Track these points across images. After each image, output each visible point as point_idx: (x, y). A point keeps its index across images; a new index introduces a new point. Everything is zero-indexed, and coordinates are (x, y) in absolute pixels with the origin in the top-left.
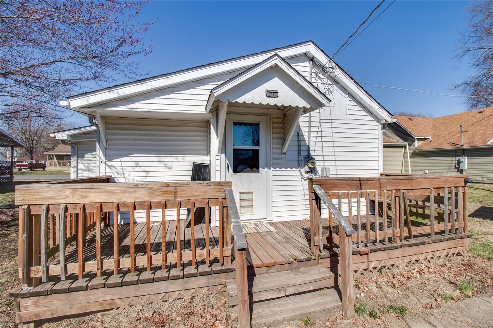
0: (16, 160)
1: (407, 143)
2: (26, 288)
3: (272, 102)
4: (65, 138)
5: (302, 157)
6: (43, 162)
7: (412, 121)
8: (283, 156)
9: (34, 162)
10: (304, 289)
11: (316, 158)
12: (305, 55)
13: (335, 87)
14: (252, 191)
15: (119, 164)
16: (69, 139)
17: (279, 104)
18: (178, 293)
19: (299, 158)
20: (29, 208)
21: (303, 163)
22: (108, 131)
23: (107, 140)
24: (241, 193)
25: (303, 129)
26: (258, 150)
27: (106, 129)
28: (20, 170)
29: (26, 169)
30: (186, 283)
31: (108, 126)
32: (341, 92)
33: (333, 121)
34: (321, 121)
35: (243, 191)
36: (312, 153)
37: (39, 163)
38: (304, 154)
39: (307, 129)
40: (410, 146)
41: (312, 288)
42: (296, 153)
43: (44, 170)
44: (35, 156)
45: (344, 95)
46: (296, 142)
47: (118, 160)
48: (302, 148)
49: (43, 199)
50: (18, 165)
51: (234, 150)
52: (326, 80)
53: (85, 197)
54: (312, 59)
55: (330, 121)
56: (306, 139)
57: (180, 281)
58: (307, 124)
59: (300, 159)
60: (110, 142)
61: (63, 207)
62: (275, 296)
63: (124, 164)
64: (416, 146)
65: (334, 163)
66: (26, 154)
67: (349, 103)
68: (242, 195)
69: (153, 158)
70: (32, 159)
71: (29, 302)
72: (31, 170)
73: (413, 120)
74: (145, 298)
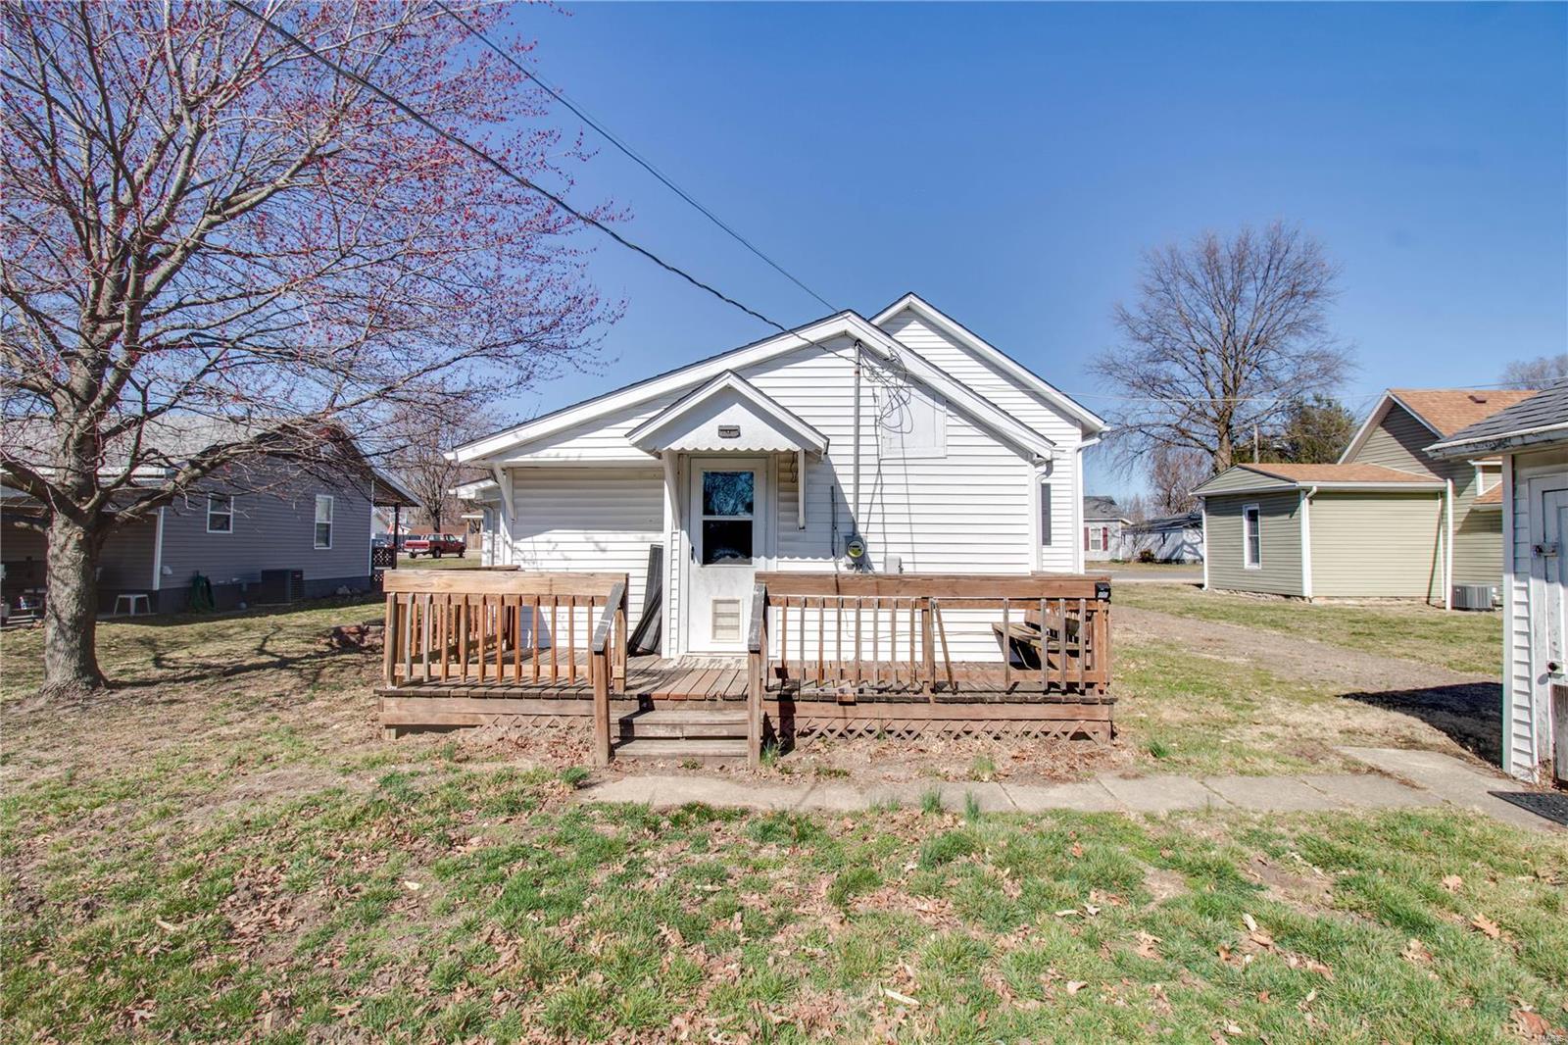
0: (406, 533)
1: (1449, 482)
2: (390, 687)
3: (730, 445)
4: (473, 496)
5: (841, 536)
6: (461, 540)
7: (1478, 406)
8: (801, 533)
9: (442, 539)
10: (713, 733)
11: (870, 539)
12: (845, 334)
13: (914, 391)
14: (737, 598)
15: (530, 547)
16: (480, 497)
17: (742, 448)
18: (551, 718)
19: (833, 537)
20: (396, 597)
21: (842, 547)
22: (517, 491)
23: (515, 506)
24: (716, 602)
25: (841, 480)
26: (749, 524)
27: (514, 486)
28: (413, 555)
29: (425, 553)
30: (561, 706)
31: (517, 483)
32: (931, 401)
33: (908, 462)
34: (882, 462)
35: (720, 597)
36: (861, 529)
37: (452, 539)
38: (844, 529)
39: (851, 480)
40: (1458, 492)
41: (725, 733)
42: (829, 527)
43: (461, 556)
44: (444, 523)
45: (938, 406)
46: (829, 506)
47: (530, 539)
48: (840, 519)
49: (410, 586)
50: (409, 545)
51: (705, 522)
52: (893, 380)
53: (451, 586)
54: (858, 342)
55: (901, 462)
56: (850, 499)
57: (554, 702)
58: (851, 470)
59: (836, 540)
60: (520, 509)
61: (428, 596)
62: (667, 735)
63: (538, 547)
64: (1481, 492)
65: (908, 548)
66: (428, 518)
67: (950, 421)
68: (719, 605)
69: (578, 536)
70: (437, 530)
71: (391, 702)
72: (435, 557)
73: (1484, 402)
74: (514, 718)
